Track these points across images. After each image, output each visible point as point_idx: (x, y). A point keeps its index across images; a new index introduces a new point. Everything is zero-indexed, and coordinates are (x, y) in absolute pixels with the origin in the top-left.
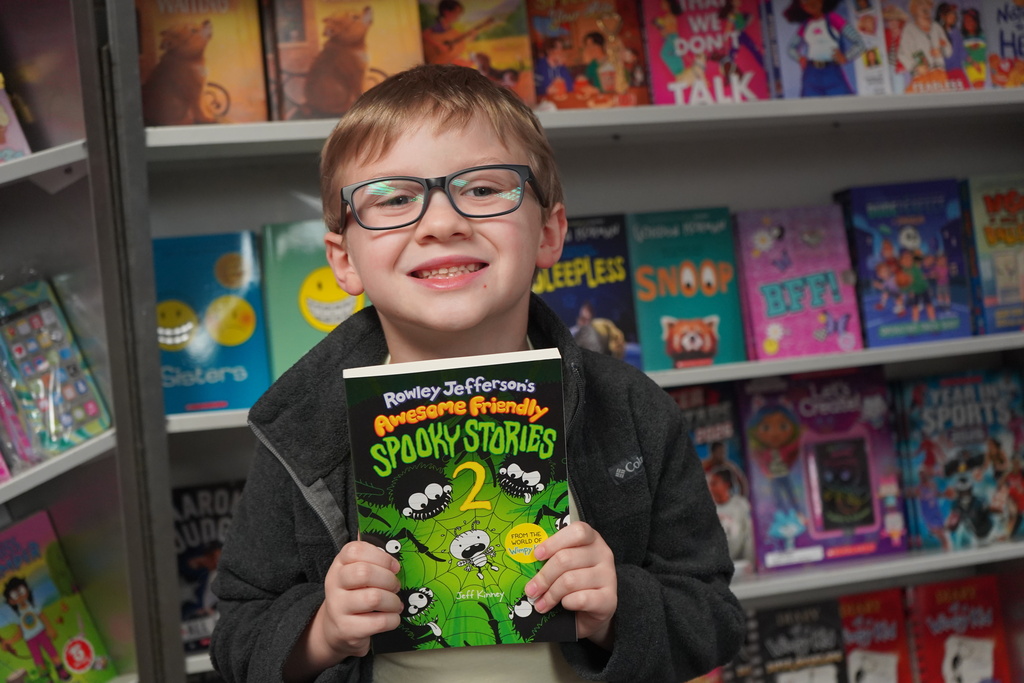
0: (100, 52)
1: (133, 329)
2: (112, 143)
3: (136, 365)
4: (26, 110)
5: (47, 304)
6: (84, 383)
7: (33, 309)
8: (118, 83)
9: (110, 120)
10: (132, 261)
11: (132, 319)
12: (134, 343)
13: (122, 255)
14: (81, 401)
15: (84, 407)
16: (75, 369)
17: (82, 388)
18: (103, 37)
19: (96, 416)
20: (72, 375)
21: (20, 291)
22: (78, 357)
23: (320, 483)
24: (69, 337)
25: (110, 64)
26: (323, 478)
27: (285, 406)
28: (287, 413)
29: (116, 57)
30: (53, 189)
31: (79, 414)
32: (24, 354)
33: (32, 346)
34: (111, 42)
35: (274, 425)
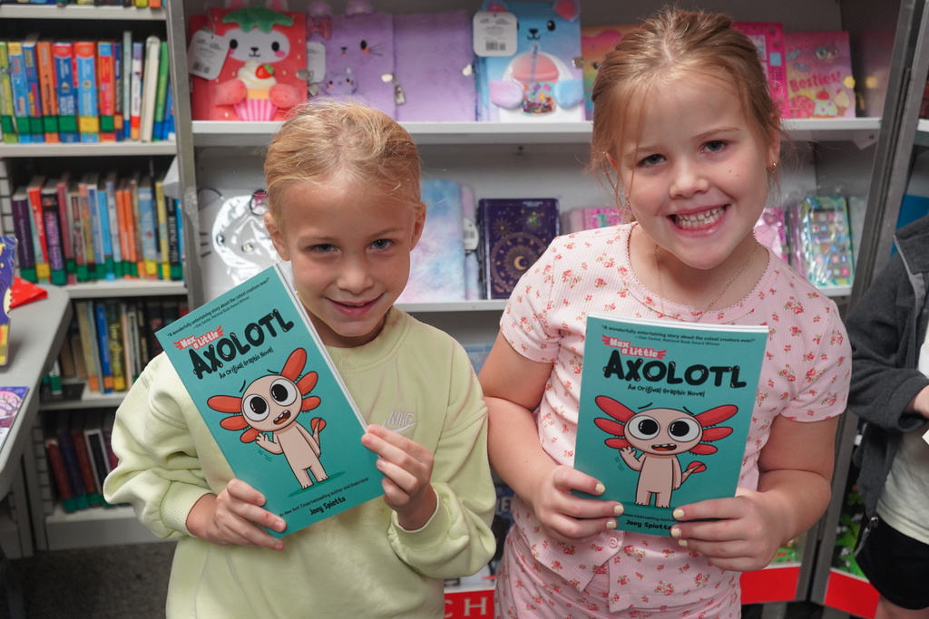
0: (904, 71)
1: (880, 231)
2: (897, 123)
3: (875, 254)
4: (862, 103)
5: (840, 209)
6: (846, 258)
7: (832, 210)
8: (911, 91)
9: (900, 111)
10: (890, 194)
11: (881, 226)
12: (878, 241)
13: (885, 188)
14: (841, 266)
15: (841, 270)
16: (844, 249)
17: (844, 259)
18: (909, 63)
19: (846, 277)
20: (841, 251)
21: (828, 199)
22: (848, 243)
23: (920, 275)
24: (847, 231)
25: (909, 79)
26: (923, 273)
27: (916, 233)
28: (916, 237)
29: (914, 75)
30: (863, 145)
31: (837, 272)
32: (818, 230)
33: (824, 228)
34: (913, 67)
35: (908, 241)
